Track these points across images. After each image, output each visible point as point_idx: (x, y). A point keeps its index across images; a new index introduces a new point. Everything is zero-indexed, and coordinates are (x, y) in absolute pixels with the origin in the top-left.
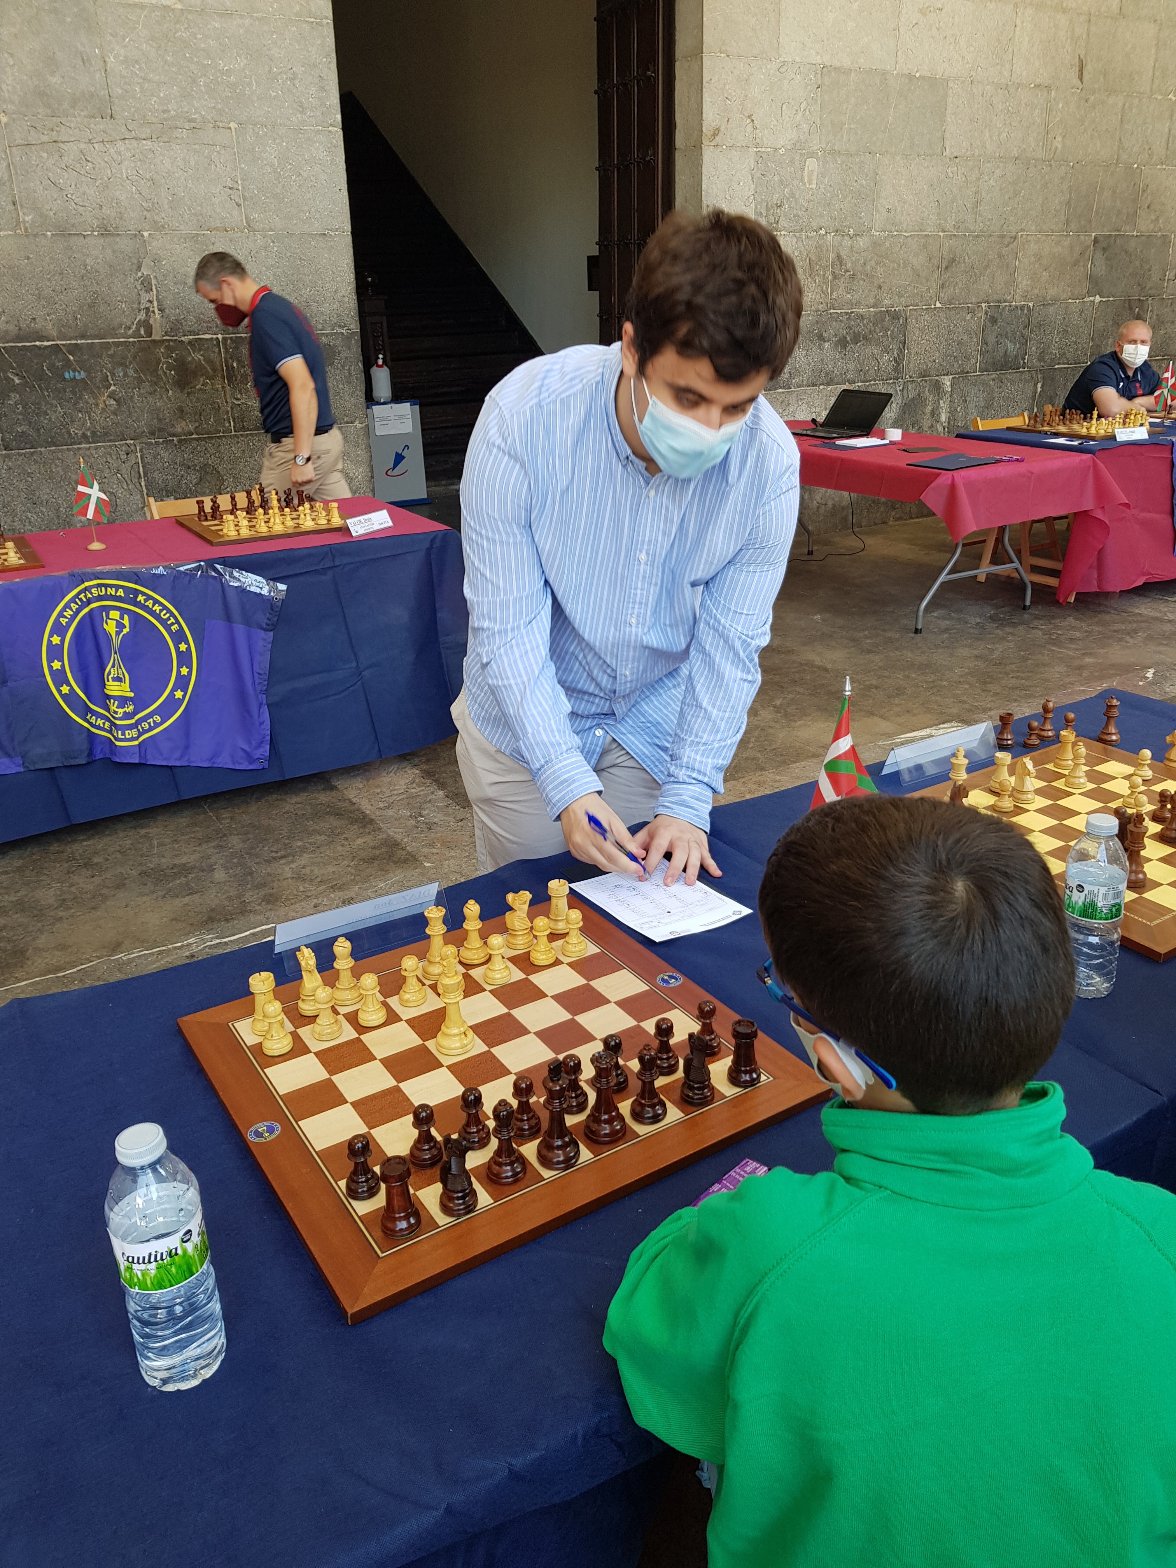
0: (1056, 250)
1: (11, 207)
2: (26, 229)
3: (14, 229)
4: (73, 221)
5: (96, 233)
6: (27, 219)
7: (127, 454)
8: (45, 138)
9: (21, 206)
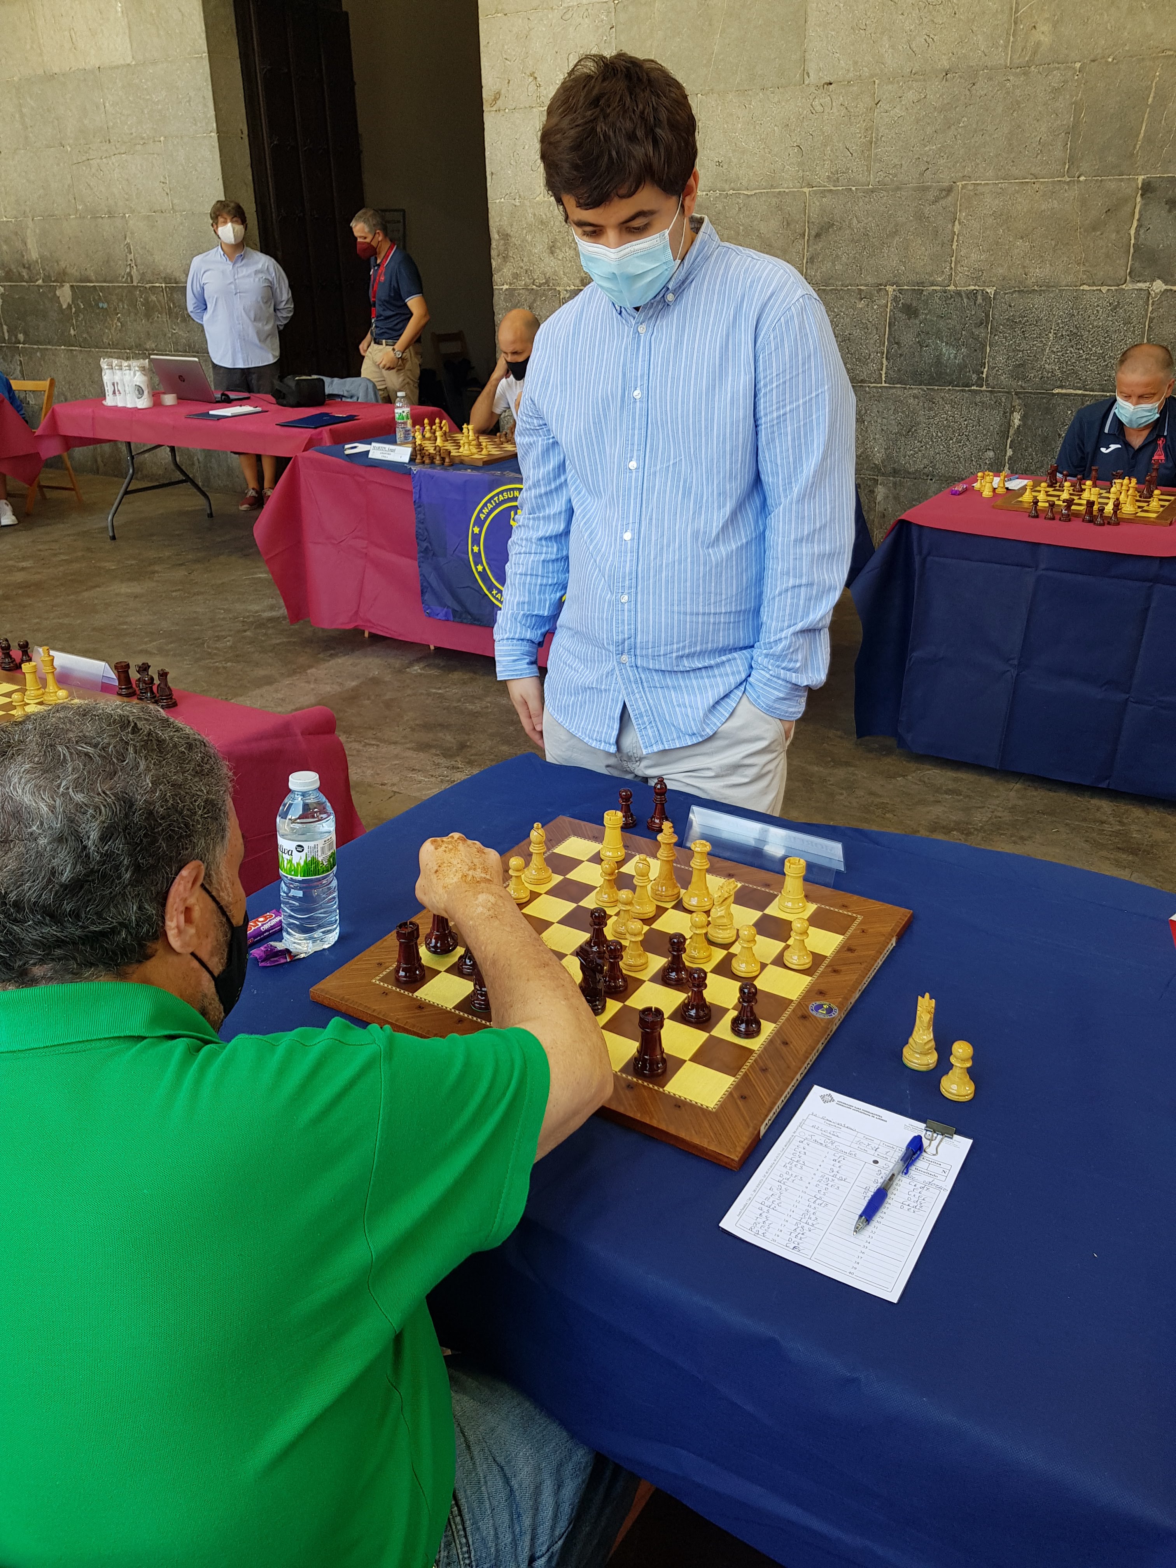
0: (1043, 207)
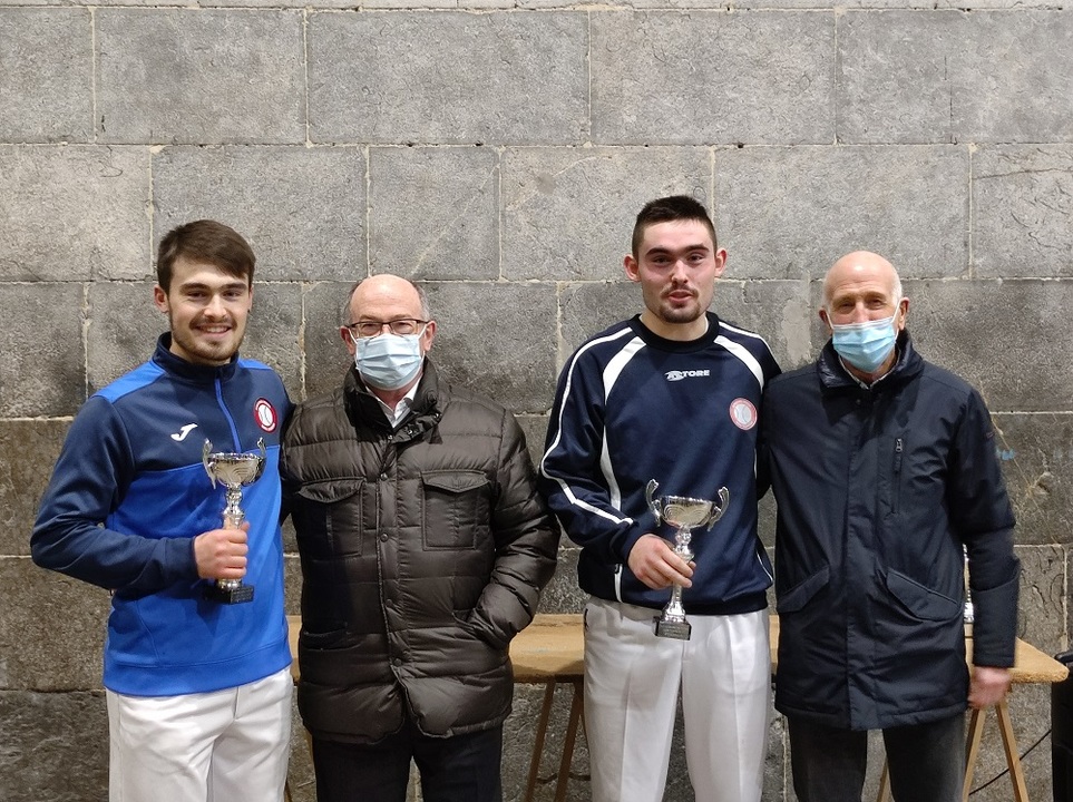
1: (961, 249)
2: (974, 273)
3: (960, 274)
4: (1031, 265)
5: (1058, 279)
6: (977, 262)
7: (1050, 561)
8: (1016, 168)
9: (974, 248)
